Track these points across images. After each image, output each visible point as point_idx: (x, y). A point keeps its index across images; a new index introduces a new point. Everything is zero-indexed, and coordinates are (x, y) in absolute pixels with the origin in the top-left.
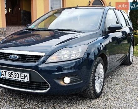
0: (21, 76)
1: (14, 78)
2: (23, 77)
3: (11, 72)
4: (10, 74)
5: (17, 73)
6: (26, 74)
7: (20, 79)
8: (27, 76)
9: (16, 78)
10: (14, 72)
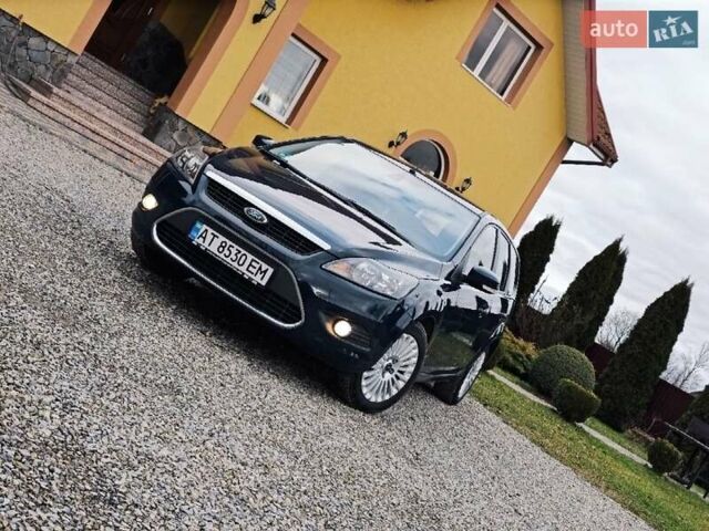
0: (250, 265)
1: (228, 260)
2: (254, 271)
3: (229, 243)
4: (224, 247)
5: (243, 252)
6: (265, 267)
7: (243, 269)
8: (265, 272)
9: (235, 264)
10: (236, 247)
